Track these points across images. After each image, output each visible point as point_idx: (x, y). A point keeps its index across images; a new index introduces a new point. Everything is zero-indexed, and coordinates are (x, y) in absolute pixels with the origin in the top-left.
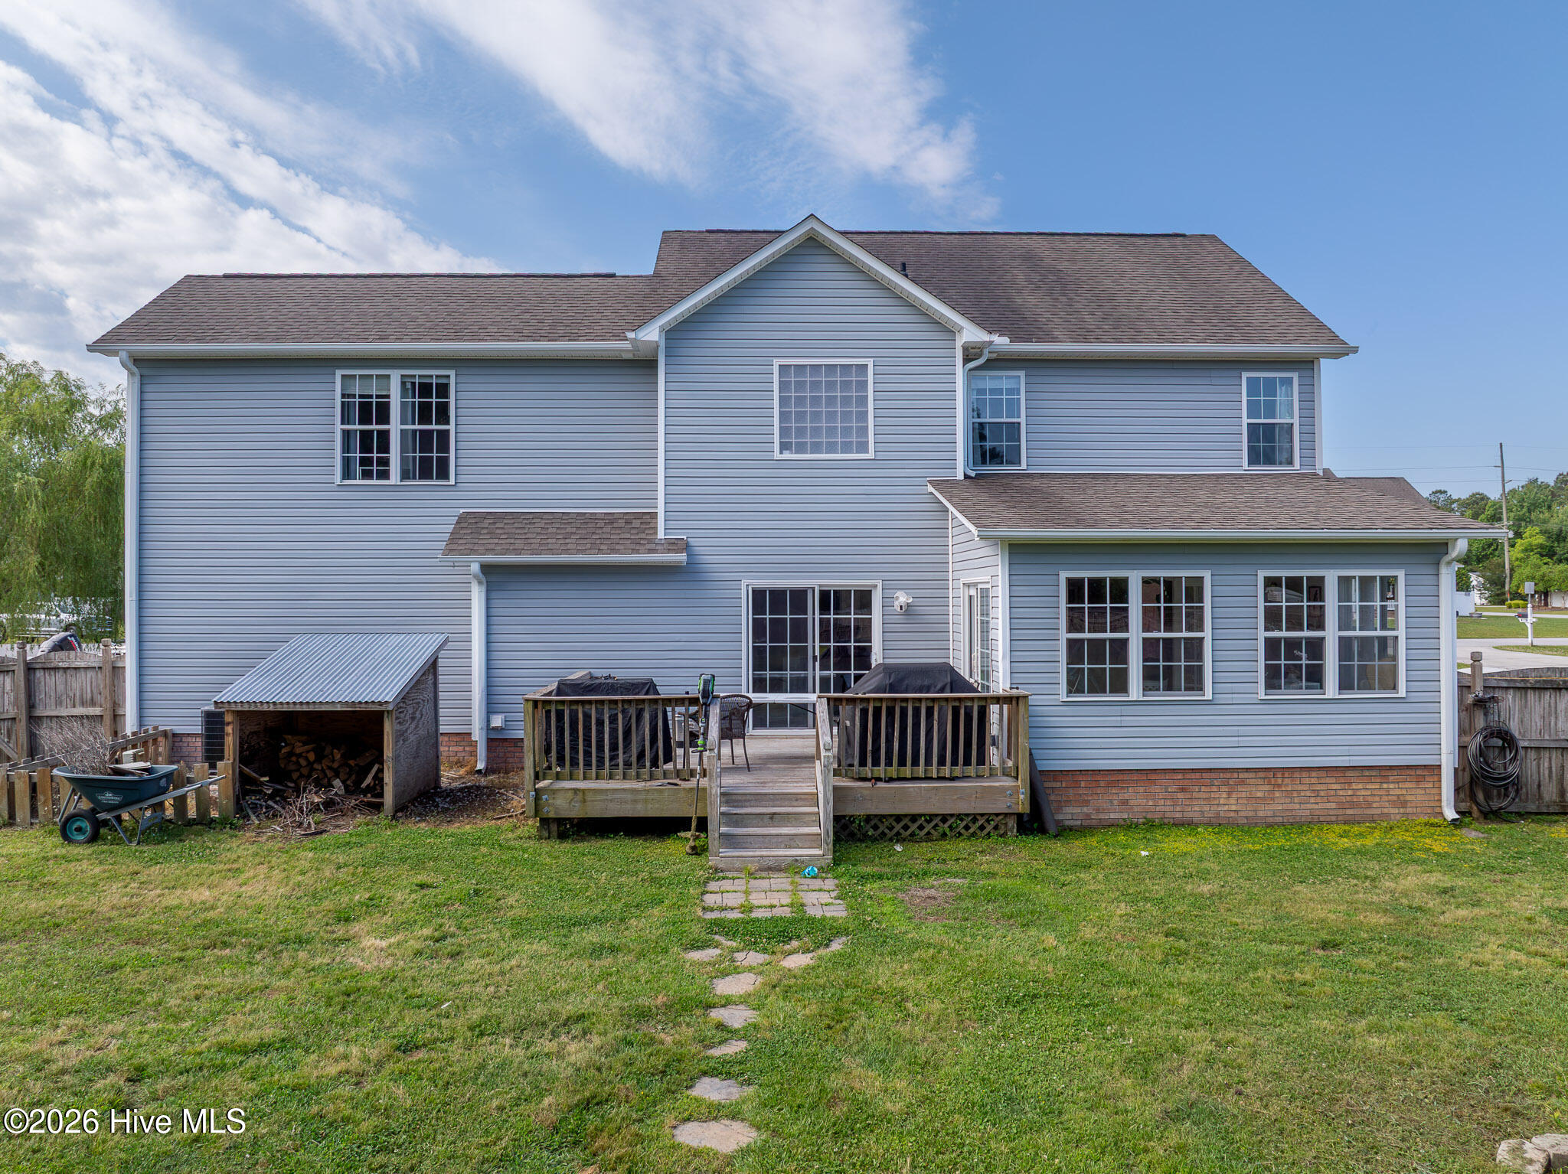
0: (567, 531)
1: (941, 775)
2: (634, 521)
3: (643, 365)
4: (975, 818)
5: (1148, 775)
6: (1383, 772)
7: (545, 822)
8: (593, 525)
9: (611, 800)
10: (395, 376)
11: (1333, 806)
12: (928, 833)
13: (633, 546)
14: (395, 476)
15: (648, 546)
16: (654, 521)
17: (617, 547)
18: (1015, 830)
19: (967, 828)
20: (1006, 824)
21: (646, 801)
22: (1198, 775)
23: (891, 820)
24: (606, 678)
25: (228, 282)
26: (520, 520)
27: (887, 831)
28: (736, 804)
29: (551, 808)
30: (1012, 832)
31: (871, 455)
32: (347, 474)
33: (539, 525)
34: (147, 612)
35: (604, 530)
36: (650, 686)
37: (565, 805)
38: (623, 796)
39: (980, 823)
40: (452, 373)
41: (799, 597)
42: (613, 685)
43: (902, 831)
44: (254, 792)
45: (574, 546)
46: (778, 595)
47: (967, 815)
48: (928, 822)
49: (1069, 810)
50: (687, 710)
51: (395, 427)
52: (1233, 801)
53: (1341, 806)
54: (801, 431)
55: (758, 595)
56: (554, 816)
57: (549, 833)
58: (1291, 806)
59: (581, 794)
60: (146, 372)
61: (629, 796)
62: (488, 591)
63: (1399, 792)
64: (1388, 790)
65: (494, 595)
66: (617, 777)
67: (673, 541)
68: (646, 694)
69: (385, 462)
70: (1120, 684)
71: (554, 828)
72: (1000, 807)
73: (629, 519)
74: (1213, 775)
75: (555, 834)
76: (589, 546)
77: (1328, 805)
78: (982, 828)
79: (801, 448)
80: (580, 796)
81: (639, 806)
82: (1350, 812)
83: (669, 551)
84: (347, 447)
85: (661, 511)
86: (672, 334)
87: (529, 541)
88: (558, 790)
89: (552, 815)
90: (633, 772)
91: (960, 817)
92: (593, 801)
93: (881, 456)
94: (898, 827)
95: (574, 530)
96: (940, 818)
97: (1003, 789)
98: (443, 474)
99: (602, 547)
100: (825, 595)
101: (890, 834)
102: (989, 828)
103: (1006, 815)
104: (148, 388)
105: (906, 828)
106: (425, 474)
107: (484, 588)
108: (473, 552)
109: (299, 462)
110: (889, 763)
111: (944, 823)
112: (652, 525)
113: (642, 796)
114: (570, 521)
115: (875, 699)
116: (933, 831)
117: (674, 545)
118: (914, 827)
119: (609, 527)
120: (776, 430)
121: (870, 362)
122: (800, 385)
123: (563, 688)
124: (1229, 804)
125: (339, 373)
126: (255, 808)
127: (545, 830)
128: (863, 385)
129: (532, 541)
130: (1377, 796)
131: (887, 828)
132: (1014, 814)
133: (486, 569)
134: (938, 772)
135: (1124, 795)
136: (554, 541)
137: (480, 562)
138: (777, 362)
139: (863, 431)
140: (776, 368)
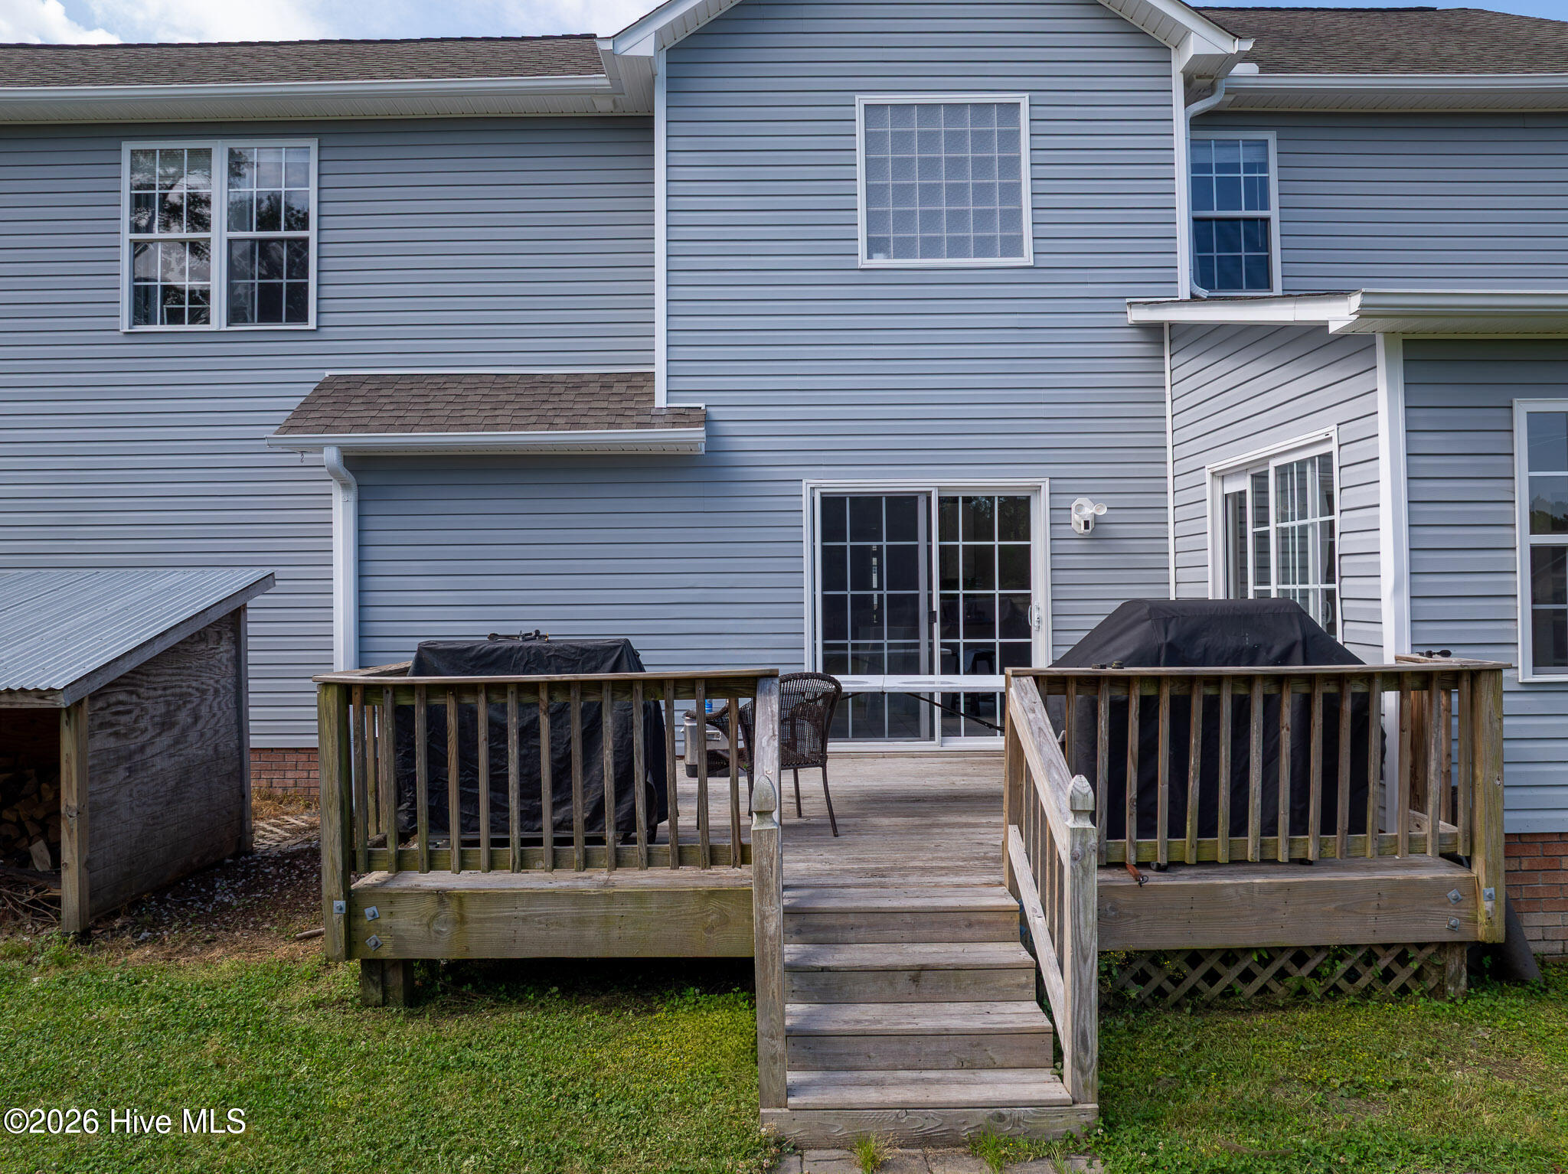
0: (500, 398)
1: (1298, 855)
2: (616, 384)
4: (1370, 955)
7: (374, 969)
8: (546, 391)
9: (524, 919)
10: (220, 151)
12: (1264, 989)
13: (612, 419)
14: (219, 318)
15: (635, 419)
16: (649, 384)
17: (583, 420)
18: (1463, 981)
19: (1352, 976)
20: (1442, 968)
21: (606, 920)
23: (1179, 961)
24: (526, 637)
26: (423, 385)
27: (1168, 986)
28: (821, 936)
29: (385, 937)
30: (1457, 985)
31: (1027, 259)
32: (141, 314)
33: (454, 392)
35: (563, 398)
36: (624, 655)
37: (419, 931)
38: (551, 909)
39: (1383, 963)
40: (312, 145)
41: (904, 507)
42: (539, 652)
43: (1203, 986)
45: (508, 420)
46: (866, 506)
47: (1354, 947)
48: (1264, 963)
50: (701, 706)
51: (219, 234)
54: (904, 219)
55: (832, 506)
56: (393, 956)
57: (385, 992)
59: (453, 905)
61: (567, 910)
62: (360, 502)
65: (370, 508)
66: (541, 864)
67: (678, 411)
68: (614, 669)
69: (202, 296)
71: (396, 979)
72: (1435, 928)
73: (606, 382)
75: (398, 994)
76: (533, 419)
78: (1387, 975)
79: (904, 249)
80: (451, 910)
81: (591, 933)
83: (674, 424)
84: (140, 271)
85: (660, 370)
87: (431, 414)
88: (402, 895)
89: (387, 953)
90: (575, 852)
91: (1339, 953)
92: (480, 921)
93: (1046, 260)
94: (1194, 977)
95: (512, 398)
96: (1289, 955)
97: (1437, 888)
98: (298, 312)
99: (557, 420)
100: (948, 503)
101: (1176, 993)
102: (1403, 976)
103: (1442, 946)
105: (1212, 977)
106: (269, 312)
107: (352, 497)
108: (328, 429)
110: (1176, 829)
111: (1300, 967)
112: (645, 390)
113: (596, 910)
114: (506, 385)
115: (1143, 679)
116: (1273, 985)
117: (681, 417)
118: (1230, 976)
119: (571, 395)
120: (861, 216)
121: (1024, 100)
122: (902, 140)
123: (428, 658)
125: (127, 147)
127: (376, 985)
128: (1011, 139)
129: (437, 413)
131: (1170, 979)
132: (1461, 944)
133: (354, 460)
134: (1291, 849)
136: (474, 413)
137: (342, 449)
138: (861, 100)
139: (1013, 218)
140: (859, 114)
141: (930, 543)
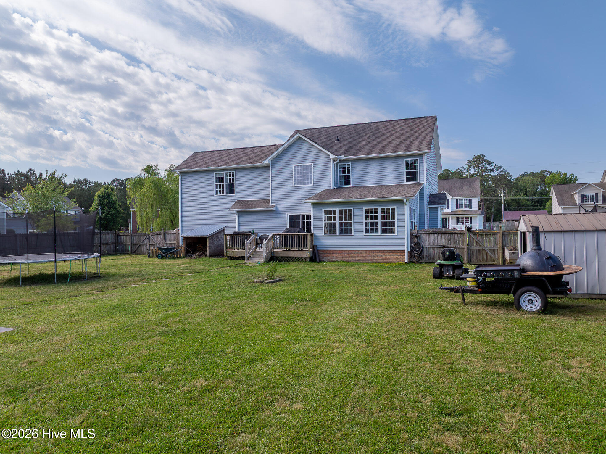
3: (268, 167)
4: (301, 258)
5: (341, 251)
6: (393, 252)
9: (238, 253)
10: (225, 173)
11: (381, 259)
12: (293, 261)
13: (265, 207)
14: (225, 194)
15: (268, 206)
17: (261, 207)
19: (300, 260)
20: (307, 259)
22: (351, 251)
25: (201, 154)
26: (247, 202)
29: (229, 254)
30: (308, 261)
31: (313, 185)
32: (217, 193)
33: (250, 203)
34: (183, 222)
35: (261, 203)
38: (240, 252)
40: (235, 171)
41: (298, 216)
44: (189, 253)
45: (254, 207)
46: (294, 216)
48: (293, 258)
49: (325, 258)
51: (225, 183)
52: (359, 257)
53: (383, 259)
54: (298, 180)
55: (290, 216)
58: (372, 259)
60: (182, 175)
63: (396, 256)
64: (394, 256)
65: (240, 217)
69: (223, 191)
70: (335, 232)
71: (230, 258)
72: (305, 256)
73: (263, 201)
74: (355, 251)
76: (256, 207)
77: (380, 259)
78: (303, 260)
79: (298, 184)
82: (385, 260)
84: (217, 188)
85: (271, 199)
86: (274, 160)
91: (298, 257)
92: (235, 253)
93: (315, 185)
94: (287, 259)
95: (255, 203)
97: (306, 252)
98: (233, 193)
99: (259, 207)
100: (304, 216)
101: (286, 261)
103: (307, 257)
104: (183, 178)
105: (289, 259)
106: (230, 193)
107: (238, 216)
108: (235, 208)
109: (208, 191)
111: (296, 259)
112: (269, 202)
113: (243, 252)
117: (273, 206)
120: (293, 180)
121: (312, 164)
122: (298, 170)
124: (358, 258)
125: (215, 173)
126: (189, 255)
128: (311, 169)
129: (246, 206)
130: (392, 257)
131: (285, 259)
132: (309, 257)
133: (238, 212)
135: (336, 255)
137: (236, 211)
138: (293, 165)
139: (311, 179)
140: (293, 167)
141: (301, 221)
